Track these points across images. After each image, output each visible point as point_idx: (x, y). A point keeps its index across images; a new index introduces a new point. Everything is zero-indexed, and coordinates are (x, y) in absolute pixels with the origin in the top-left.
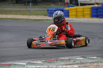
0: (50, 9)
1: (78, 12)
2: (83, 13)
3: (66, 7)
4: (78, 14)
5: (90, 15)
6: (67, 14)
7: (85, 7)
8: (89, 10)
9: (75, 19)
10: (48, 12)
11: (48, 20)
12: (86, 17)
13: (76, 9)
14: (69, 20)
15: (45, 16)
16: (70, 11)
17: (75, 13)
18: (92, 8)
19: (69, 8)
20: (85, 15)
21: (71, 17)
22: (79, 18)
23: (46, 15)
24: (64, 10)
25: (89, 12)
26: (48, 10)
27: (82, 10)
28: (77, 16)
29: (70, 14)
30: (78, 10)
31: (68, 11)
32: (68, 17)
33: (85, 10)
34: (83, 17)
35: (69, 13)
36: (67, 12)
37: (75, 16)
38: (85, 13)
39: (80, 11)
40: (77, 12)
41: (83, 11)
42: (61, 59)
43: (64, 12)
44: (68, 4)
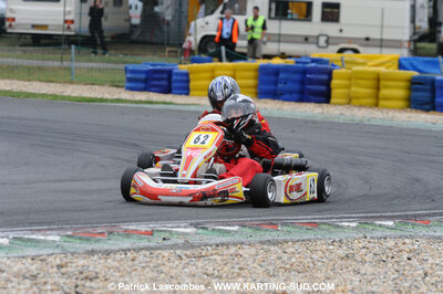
0: (131, 67)
5: (253, 90)
6: (184, 85)
7: (241, 63)
8: (252, 74)
13: (213, 70)
14: (187, 102)
15: (115, 89)
16: (191, 76)
18: (262, 70)
19: (190, 66)
21: (193, 96)
23: (118, 87)
24: (175, 71)
25: (252, 82)
26: (126, 71)
27: (229, 72)
29: (192, 84)
30: (218, 72)
31: (187, 75)
32: (187, 94)
33: (238, 74)
35: (188, 81)
36: (185, 78)
42: (126, 231)
43: (174, 78)
44: (191, 51)
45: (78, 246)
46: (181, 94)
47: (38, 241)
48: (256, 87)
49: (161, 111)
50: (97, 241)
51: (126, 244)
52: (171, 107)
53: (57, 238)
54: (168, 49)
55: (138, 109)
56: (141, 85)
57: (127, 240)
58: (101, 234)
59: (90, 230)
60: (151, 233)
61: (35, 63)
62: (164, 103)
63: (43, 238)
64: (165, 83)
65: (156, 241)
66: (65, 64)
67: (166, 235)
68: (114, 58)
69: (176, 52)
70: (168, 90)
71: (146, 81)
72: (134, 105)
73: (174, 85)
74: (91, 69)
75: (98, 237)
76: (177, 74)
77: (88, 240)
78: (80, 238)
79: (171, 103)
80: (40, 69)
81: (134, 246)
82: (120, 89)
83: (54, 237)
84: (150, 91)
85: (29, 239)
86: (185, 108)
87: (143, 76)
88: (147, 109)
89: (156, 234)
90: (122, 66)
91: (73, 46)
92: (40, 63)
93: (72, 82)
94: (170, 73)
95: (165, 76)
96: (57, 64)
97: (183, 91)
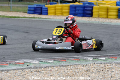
1: (57, 10)
2: (62, 11)
4: (57, 12)
5: (68, 13)
7: (64, 5)
8: (68, 8)
12: (65, 15)
13: (55, 7)
14: (46, 18)
16: (48, 9)
17: (53, 11)
18: (71, 7)
20: (63, 13)
23: (25, 12)
25: (68, 11)
27: (60, 8)
28: (55, 14)
29: (49, 11)
30: (57, 8)
31: (47, 8)
32: (47, 15)
33: (63, 8)
34: (61, 15)
35: (47, 11)
36: (46, 10)
37: (54, 14)
38: (64, 11)
40: (55, 9)
41: (62, 9)
43: (43, 9)
44: (50, 1)
46: (45, 15)
48: (69, 12)
49: (37, 21)
52: (40, 19)
55: (30, 20)
56: (33, 12)
62: (39, 18)
64: (40, 11)
68: (26, 3)
70: (41, 13)
72: (29, 19)
73: (43, 12)
74: (18, 7)
76: (44, 8)
79: (41, 18)
84: (35, 14)
86: (45, 20)
87: (33, 9)
88: (33, 20)
93: (11, 11)
95: (40, 9)
97: (45, 14)
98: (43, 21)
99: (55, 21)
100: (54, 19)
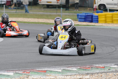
0: (80, 14)
1: (107, 18)
2: (112, 19)
3: (95, 13)
4: (107, 20)
6: (97, 20)
9: (104, 25)
10: (78, 17)
11: (78, 25)
12: (115, 23)
13: (106, 15)
16: (99, 17)
17: (104, 19)
19: (99, 14)
21: (100, 23)
22: (108, 23)
23: (76, 20)
26: (78, 15)
27: (111, 16)
28: (106, 22)
30: (107, 16)
32: (98, 22)
33: (113, 16)
34: (111, 23)
35: (98, 19)
36: (97, 18)
37: (104, 22)
38: (114, 19)
39: (109, 17)
40: (106, 17)
42: (96, 67)
43: (94, 17)
44: (97, 9)
45: (83, 72)
47: (70, 70)
50: (89, 70)
51: (98, 71)
52: (95, 27)
53: (76, 69)
54: (89, 8)
56: (83, 20)
57: (97, 70)
58: (89, 68)
59: (85, 66)
60: (104, 67)
61: (49, 13)
62: (93, 26)
63: (71, 69)
64: (90, 19)
65: (106, 70)
66: (58, 14)
67: (109, 68)
68: (72, 12)
69: (91, 9)
70: (92, 21)
71: (85, 19)
72: (83, 26)
73: (93, 20)
74: (66, 15)
75: (89, 69)
76: (95, 16)
77: (85, 70)
78: (83, 69)
79: (94, 26)
80: (50, 15)
81: (100, 72)
82: (77, 21)
83: (75, 69)
84: (86, 22)
85: (68, 70)
87: (84, 17)
88: (88, 28)
89: (106, 68)
90: (76, 14)
91: (61, 8)
92: (50, 13)
94: (92, 16)
95: (90, 17)
96: (55, 14)
97: (96, 22)
98: (98, 28)
99: (110, 29)
100: (108, 26)
